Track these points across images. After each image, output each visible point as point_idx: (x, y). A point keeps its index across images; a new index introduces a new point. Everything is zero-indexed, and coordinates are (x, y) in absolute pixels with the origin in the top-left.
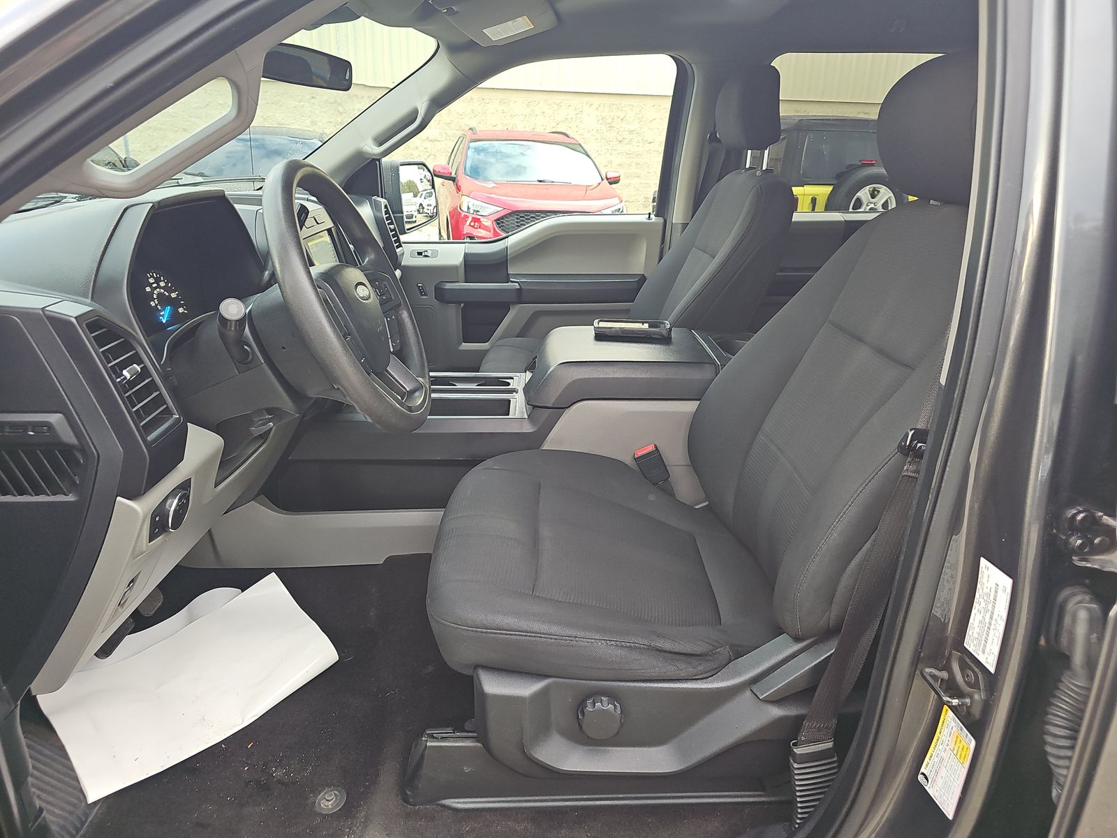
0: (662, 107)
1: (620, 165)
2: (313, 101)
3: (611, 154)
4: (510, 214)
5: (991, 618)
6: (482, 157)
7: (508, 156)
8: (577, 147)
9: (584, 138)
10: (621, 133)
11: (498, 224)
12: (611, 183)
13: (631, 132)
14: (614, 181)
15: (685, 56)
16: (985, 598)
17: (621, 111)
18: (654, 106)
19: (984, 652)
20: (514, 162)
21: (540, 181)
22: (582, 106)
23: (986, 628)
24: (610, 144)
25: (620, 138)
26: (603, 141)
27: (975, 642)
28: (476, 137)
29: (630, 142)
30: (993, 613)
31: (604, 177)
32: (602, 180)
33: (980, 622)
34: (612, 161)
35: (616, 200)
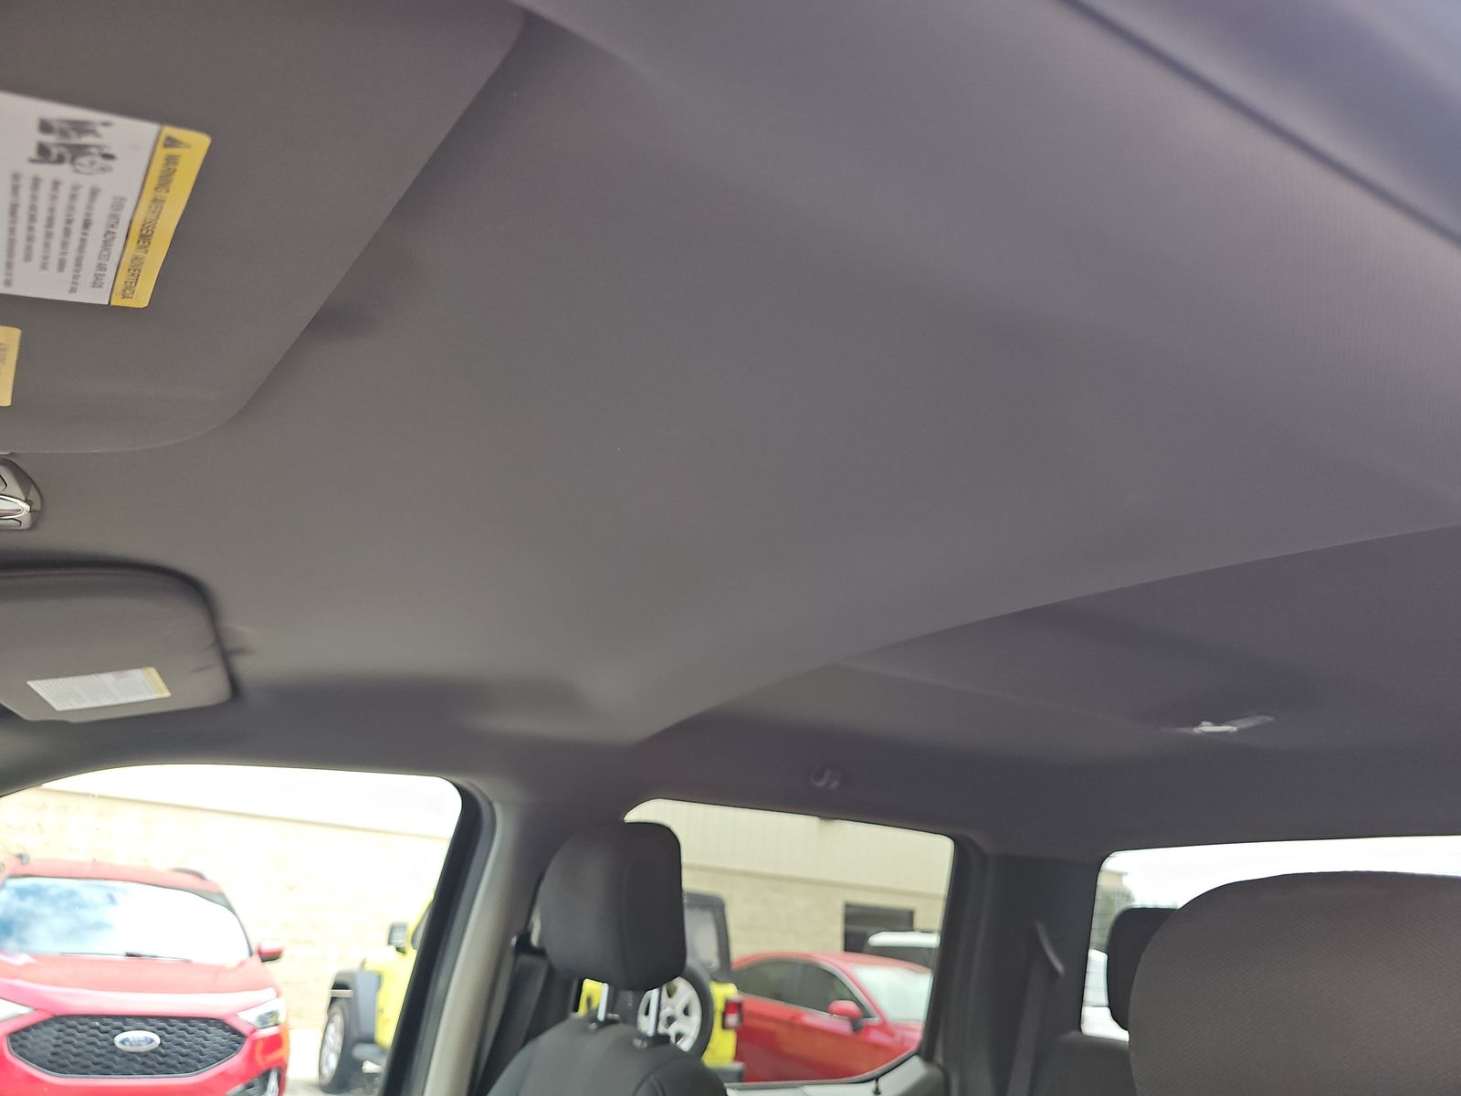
4: (45, 1023)
6: (29, 904)
7: (82, 906)
8: (215, 896)
11: (13, 1040)
12: (263, 961)
14: (270, 957)
15: (482, 787)
20: (89, 916)
21: (129, 955)
28: (28, 870)
31: (254, 948)
32: (251, 954)
35: (270, 992)
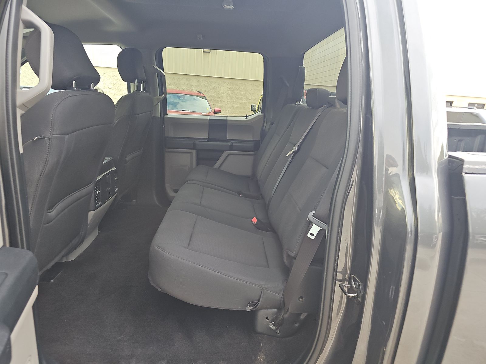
0: (255, 85)
1: (236, 108)
2: (105, 75)
3: (233, 103)
9: (222, 96)
10: (237, 95)
13: (242, 94)
17: (238, 86)
18: (251, 84)
22: (221, 83)
24: (233, 99)
25: (237, 97)
26: (230, 97)
29: (241, 99)
34: (233, 106)
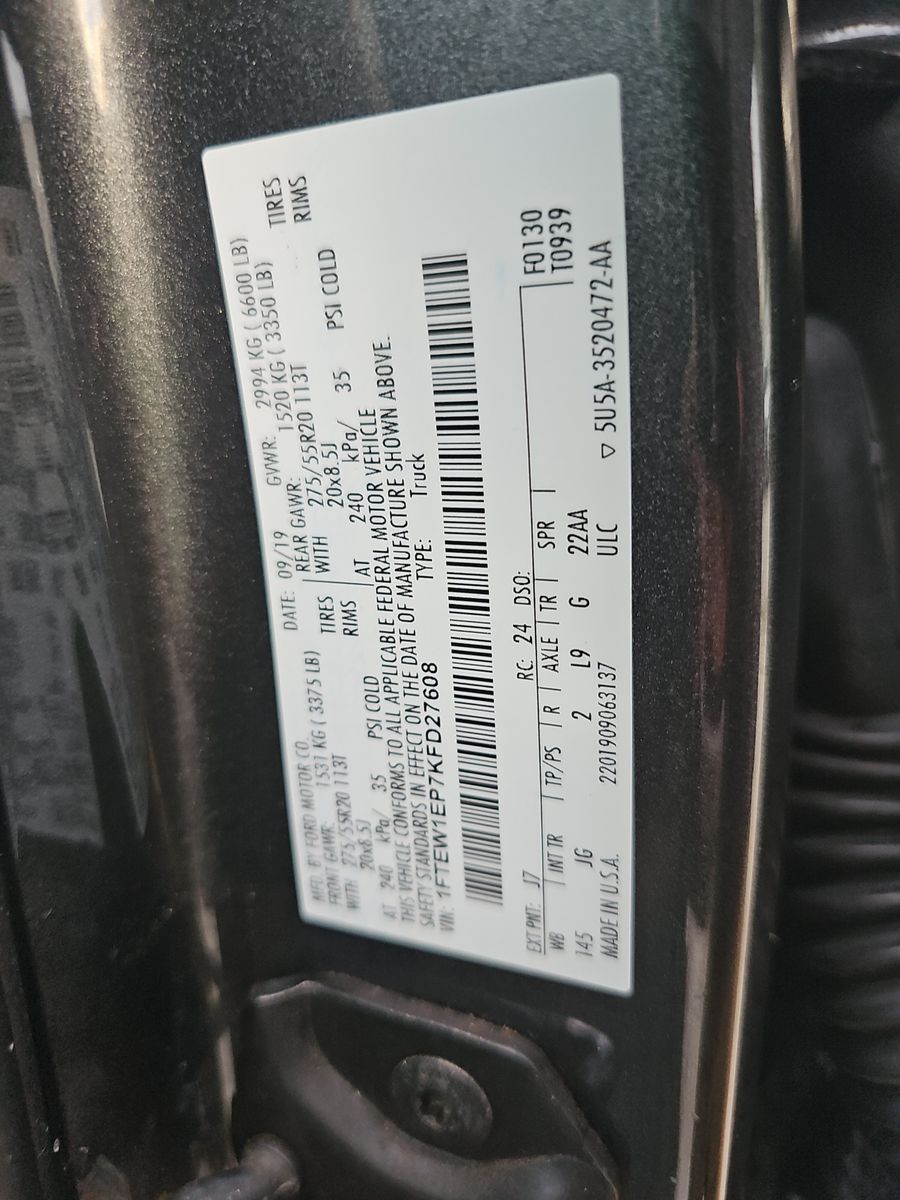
5: (469, 599)
16: (354, 478)
19: (485, 885)
23: (447, 706)
27: (384, 856)
30: (468, 551)
33: (377, 689)
